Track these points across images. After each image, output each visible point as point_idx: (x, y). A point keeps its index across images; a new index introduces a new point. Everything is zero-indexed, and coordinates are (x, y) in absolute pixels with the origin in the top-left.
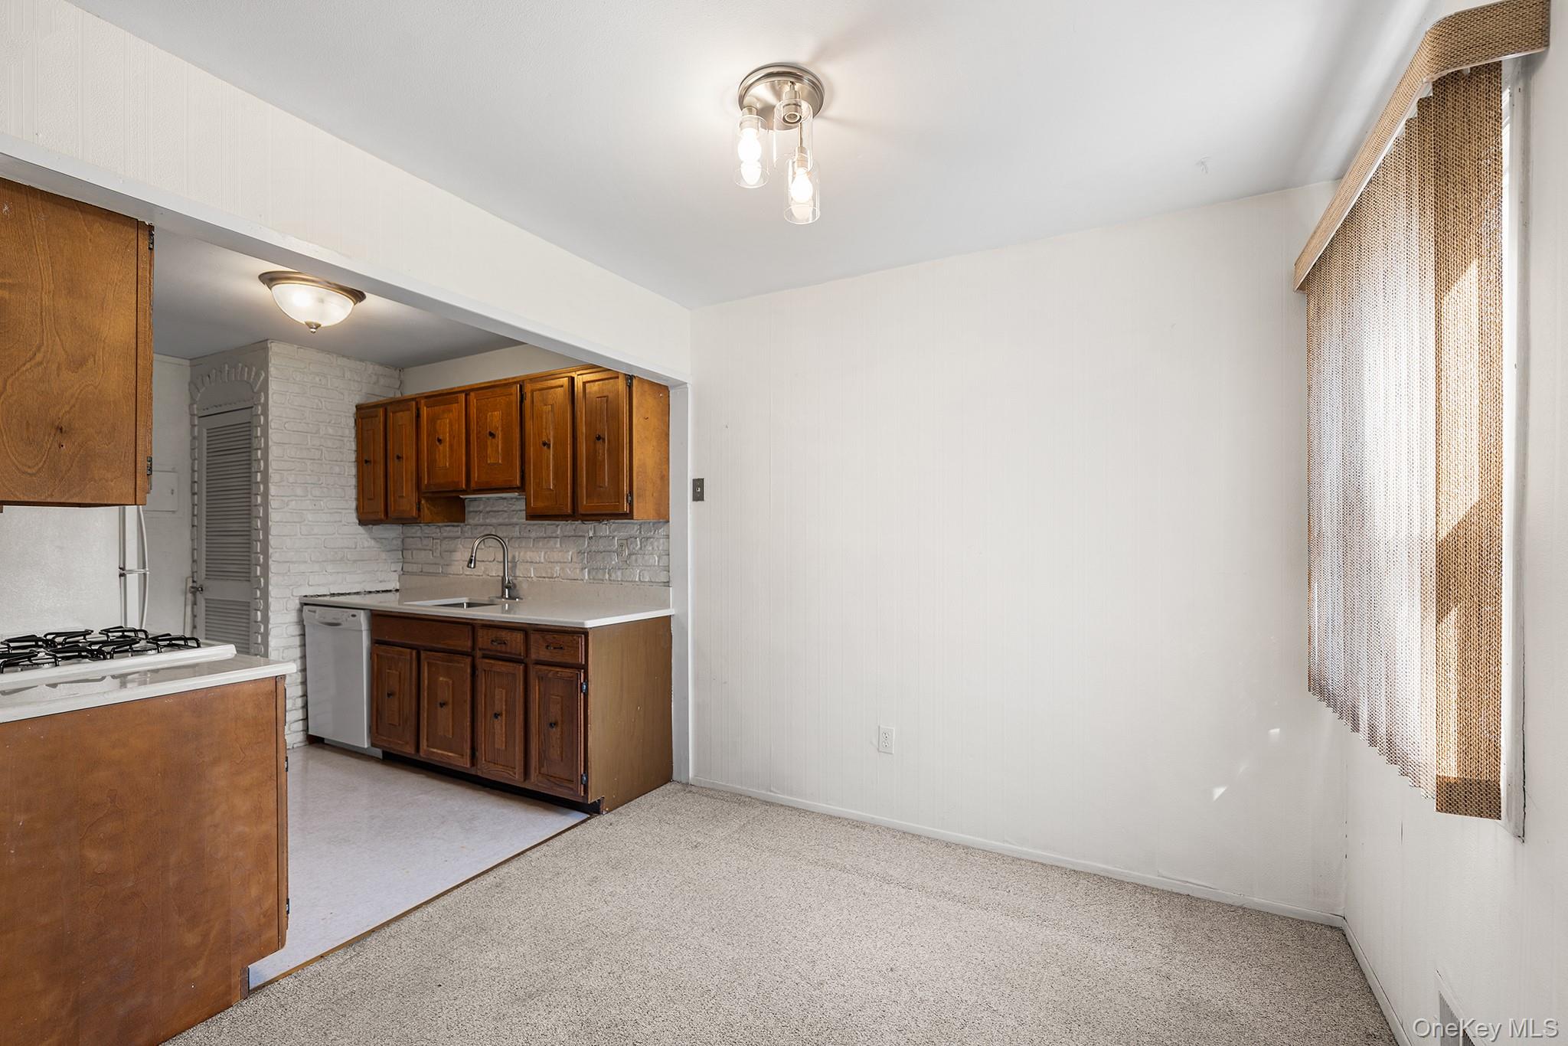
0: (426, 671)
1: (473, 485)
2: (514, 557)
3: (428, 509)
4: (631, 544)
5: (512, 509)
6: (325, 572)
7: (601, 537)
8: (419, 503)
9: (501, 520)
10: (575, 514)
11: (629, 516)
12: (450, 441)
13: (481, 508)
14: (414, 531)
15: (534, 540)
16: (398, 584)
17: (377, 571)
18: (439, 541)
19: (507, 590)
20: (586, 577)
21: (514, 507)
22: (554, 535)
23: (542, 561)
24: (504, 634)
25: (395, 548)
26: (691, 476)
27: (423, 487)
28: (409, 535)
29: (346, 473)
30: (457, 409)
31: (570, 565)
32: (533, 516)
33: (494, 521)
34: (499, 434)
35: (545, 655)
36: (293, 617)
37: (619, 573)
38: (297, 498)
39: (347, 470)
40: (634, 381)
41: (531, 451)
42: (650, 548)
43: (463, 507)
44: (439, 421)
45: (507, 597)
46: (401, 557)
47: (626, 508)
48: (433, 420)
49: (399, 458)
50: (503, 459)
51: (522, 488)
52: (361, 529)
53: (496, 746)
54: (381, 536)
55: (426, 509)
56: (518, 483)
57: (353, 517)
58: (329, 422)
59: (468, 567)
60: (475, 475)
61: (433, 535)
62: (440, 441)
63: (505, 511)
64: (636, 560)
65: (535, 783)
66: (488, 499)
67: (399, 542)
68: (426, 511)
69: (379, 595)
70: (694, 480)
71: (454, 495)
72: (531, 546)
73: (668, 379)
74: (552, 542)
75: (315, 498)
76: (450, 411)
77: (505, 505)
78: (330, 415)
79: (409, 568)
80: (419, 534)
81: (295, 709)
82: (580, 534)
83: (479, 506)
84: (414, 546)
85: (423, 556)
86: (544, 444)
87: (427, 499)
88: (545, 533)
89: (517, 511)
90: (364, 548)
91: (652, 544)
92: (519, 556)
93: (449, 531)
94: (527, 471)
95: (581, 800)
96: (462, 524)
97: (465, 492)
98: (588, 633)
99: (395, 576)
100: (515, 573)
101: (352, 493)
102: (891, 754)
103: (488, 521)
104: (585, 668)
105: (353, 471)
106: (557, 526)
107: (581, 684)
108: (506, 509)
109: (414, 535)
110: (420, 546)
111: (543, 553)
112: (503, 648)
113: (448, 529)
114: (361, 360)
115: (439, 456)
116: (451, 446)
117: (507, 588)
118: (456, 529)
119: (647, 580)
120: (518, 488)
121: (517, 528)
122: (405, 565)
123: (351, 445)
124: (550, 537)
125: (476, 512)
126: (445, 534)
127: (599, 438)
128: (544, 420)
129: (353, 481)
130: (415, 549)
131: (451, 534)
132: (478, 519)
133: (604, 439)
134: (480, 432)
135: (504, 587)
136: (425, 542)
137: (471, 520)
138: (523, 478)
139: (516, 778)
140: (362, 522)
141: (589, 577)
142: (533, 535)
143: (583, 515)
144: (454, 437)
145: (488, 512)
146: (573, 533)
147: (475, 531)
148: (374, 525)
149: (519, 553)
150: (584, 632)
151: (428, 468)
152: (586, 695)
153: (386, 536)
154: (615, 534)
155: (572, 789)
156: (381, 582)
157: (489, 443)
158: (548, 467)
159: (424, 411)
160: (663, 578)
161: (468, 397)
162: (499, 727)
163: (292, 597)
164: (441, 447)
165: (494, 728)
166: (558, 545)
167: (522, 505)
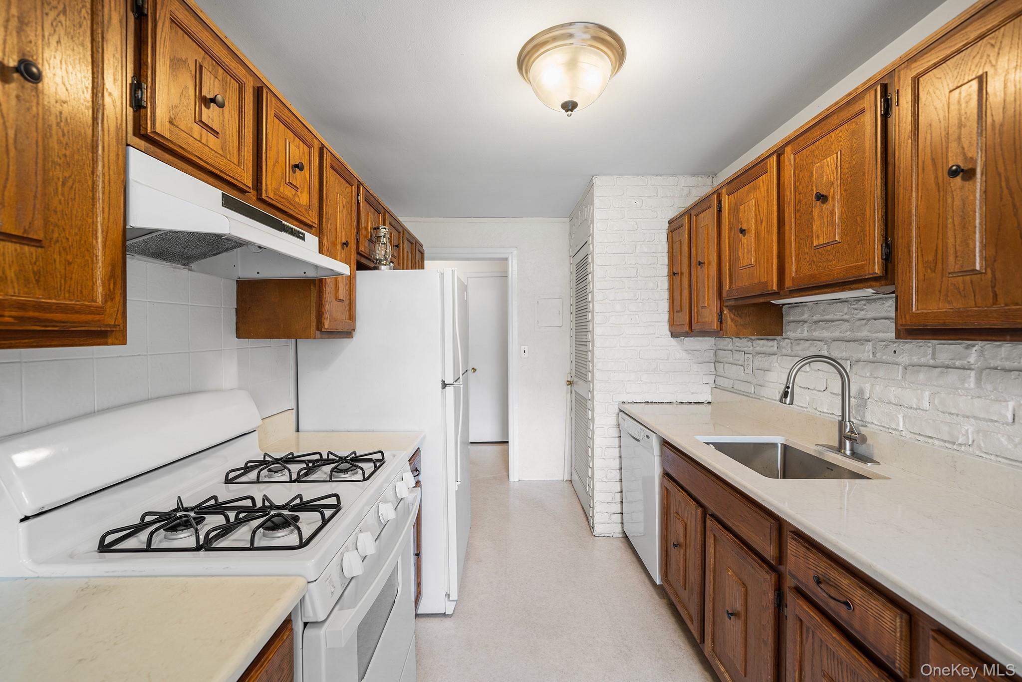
0: (712, 546)
1: (788, 283)
2: (861, 392)
3: (732, 320)
5: (859, 316)
6: (639, 382)
8: (721, 312)
9: (837, 334)
12: (756, 228)
13: (805, 317)
14: (725, 343)
15: (904, 368)
16: (710, 396)
17: (689, 382)
18: (751, 356)
19: (848, 442)
21: (862, 314)
23: (925, 405)
25: (707, 360)
27: (724, 294)
28: (722, 347)
29: (659, 288)
30: (766, 183)
32: (912, 330)
33: (826, 334)
34: (836, 194)
36: (612, 420)
38: (617, 314)
39: (660, 285)
43: (781, 316)
44: (742, 207)
45: (848, 452)
46: (714, 370)
48: (735, 210)
49: (700, 263)
50: (844, 233)
51: (886, 279)
52: (673, 341)
54: (693, 348)
55: (729, 320)
56: (877, 269)
57: (665, 329)
58: (644, 241)
59: (781, 401)
60: (792, 269)
61: (746, 349)
62: (742, 231)
63: (847, 321)
66: (816, 303)
67: (711, 354)
68: (729, 323)
69: (690, 406)
71: (762, 300)
72: (900, 378)
75: (632, 313)
76: (755, 188)
77: (846, 310)
78: (644, 234)
79: (720, 381)
80: (730, 347)
81: (615, 503)
83: (803, 314)
84: (725, 360)
85: (734, 371)
86: (954, 173)
87: (730, 308)
88: (933, 358)
89: (869, 320)
90: (676, 359)
92: (871, 391)
93: (762, 345)
94: (900, 242)
96: (779, 338)
97: (777, 294)
99: (708, 389)
100: (864, 416)
101: (665, 306)
103: (816, 334)
105: (666, 285)
108: (846, 317)
109: (726, 348)
110: (731, 360)
111: (927, 394)
113: (762, 342)
114: (674, 175)
115: (743, 253)
116: (757, 234)
117: (849, 438)
118: (771, 343)
120: (877, 279)
121: (869, 346)
122: (718, 379)
123: (663, 259)
124: (948, 367)
125: (799, 322)
126: (758, 349)
129: (666, 295)
130: (727, 363)
131: (764, 349)
132: (802, 332)
134: (800, 202)
135: (842, 437)
136: (737, 356)
137: (792, 332)
138: (888, 258)
140: (674, 335)
142: (904, 359)
144: (762, 222)
145: (816, 322)
147: (797, 348)
148: (686, 337)
149: (874, 386)
151: (729, 269)
153: (698, 348)
156: (693, 393)
157: (816, 213)
159: (726, 200)
161: (782, 157)
163: (613, 403)
164: (745, 240)
167: (888, 307)
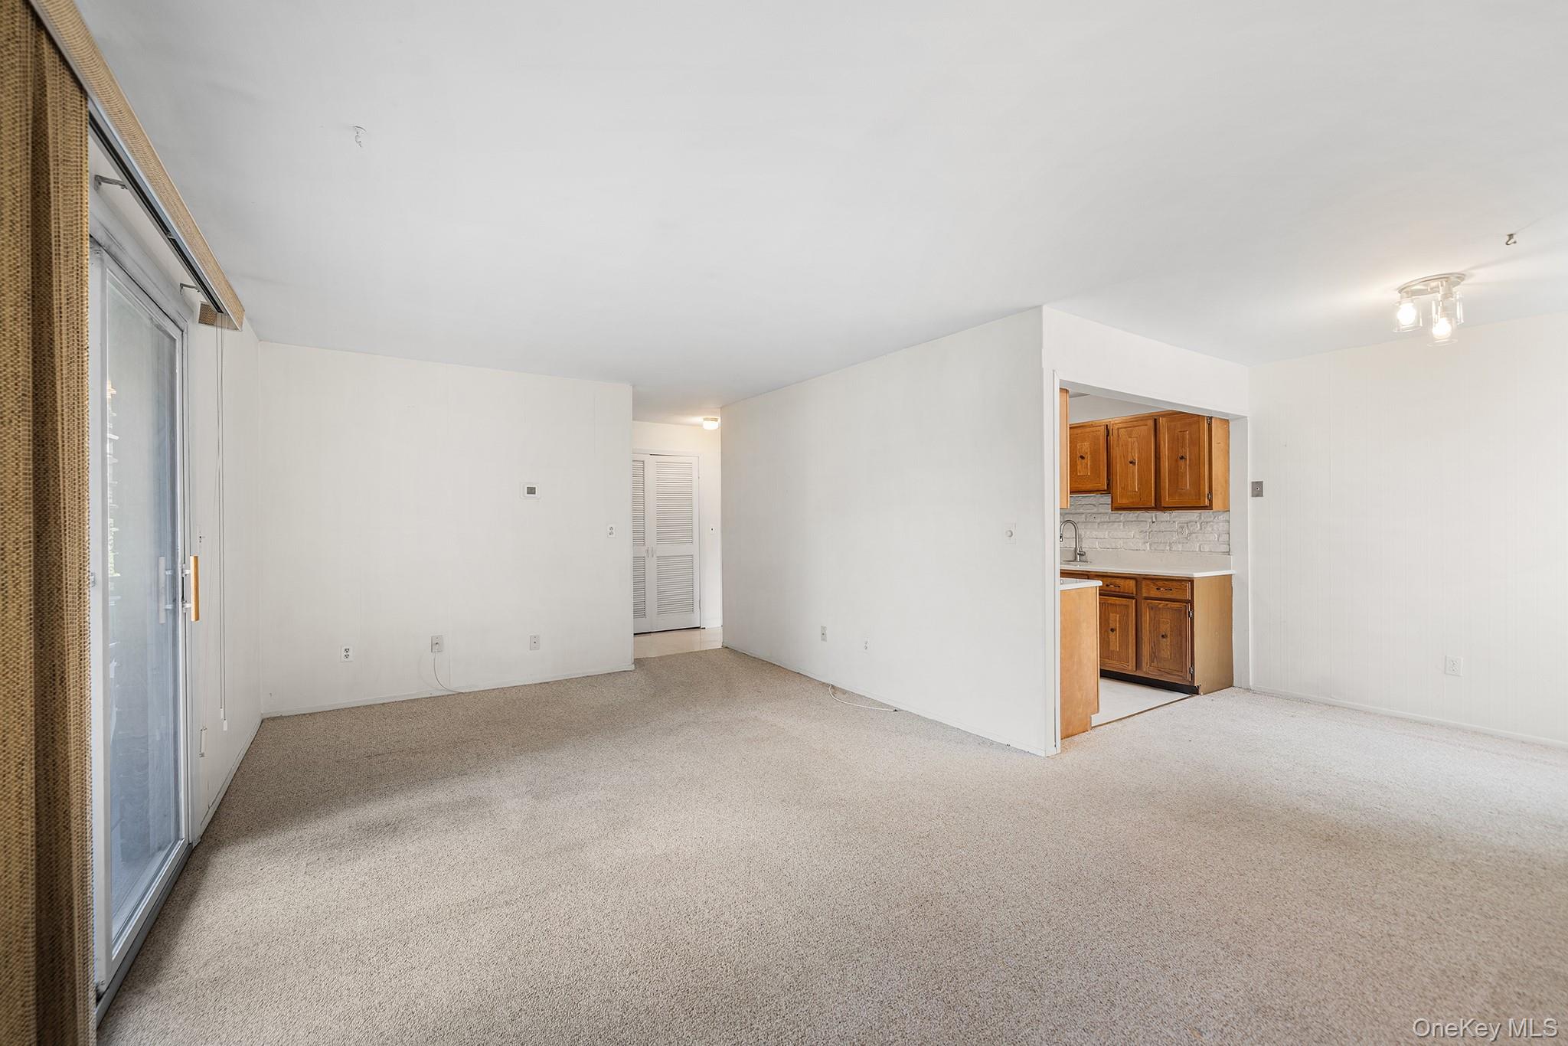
4: (1191, 526)
7: (1162, 522)
10: (1159, 506)
11: (1210, 507)
15: (1099, 524)
20: (1148, 548)
22: (1117, 520)
23: (1106, 537)
24: (1118, 581)
26: (1250, 480)
31: (1133, 540)
32: (1117, 508)
34: (1088, 457)
35: (1154, 593)
37: (1180, 546)
40: (1213, 421)
41: (1118, 468)
42: (1210, 529)
45: (1078, 560)
47: (1207, 503)
50: (1091, 473)
51: (1109, 490)
53: (1111, 648)
56: (1105, 488)
64: (1197, 537)
65: (1147, 671)
70: (1253, 483)
72: (1097, 527)
73: (1227, 414)
74: (1116, 525)
82: (1142, 519)
86: (1131, 463)
89: (1104, 505)
91: (1212, 526)
95: (1188, 684)
98: (1193, 581)
100: (1081, 546)
102: (1459, 676)
104: (1191, 602)
106: (1121, 514)
107: (1189, 612)
111: (1107, 532)
112: (1117, 589)
119: (1207, 550)
120: (1104, 490)
121: (1084, 516)
124: (1114, 522)
127: (1182, 458)
128: (1130, 447)
133: (1186, 459)
135: (1076, 554)
138: (1109, 482)
139: (1130, 669)
141: (1150, 548)
142: (1098, 520)
143: (1164, 507)
146: (1135, 519)
149: (1085, 533)
150: (1191, 581)
152: (1192, 620)
154: (1177, 519)
155: (1181, 676)
157: (1079, 462)
158: (1133, 477)
160: (1224, 548)
162: (1114, 637)
165: (1108, 638)
166: (1121, 527)
167: (1109, 501)
